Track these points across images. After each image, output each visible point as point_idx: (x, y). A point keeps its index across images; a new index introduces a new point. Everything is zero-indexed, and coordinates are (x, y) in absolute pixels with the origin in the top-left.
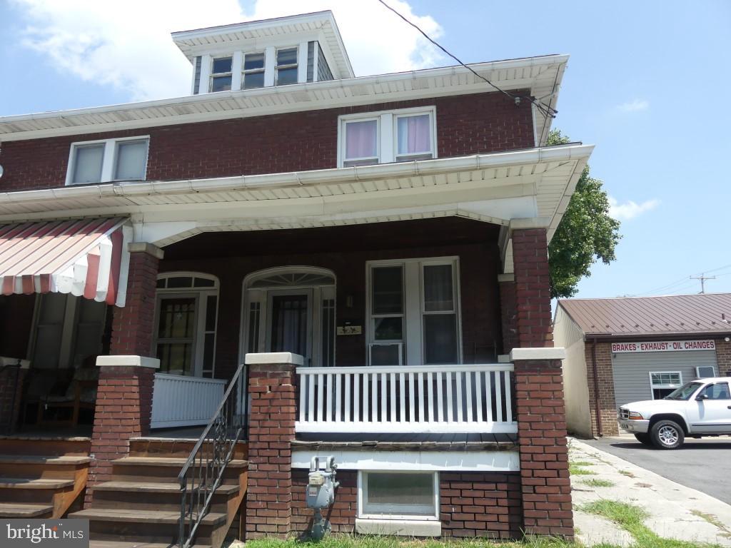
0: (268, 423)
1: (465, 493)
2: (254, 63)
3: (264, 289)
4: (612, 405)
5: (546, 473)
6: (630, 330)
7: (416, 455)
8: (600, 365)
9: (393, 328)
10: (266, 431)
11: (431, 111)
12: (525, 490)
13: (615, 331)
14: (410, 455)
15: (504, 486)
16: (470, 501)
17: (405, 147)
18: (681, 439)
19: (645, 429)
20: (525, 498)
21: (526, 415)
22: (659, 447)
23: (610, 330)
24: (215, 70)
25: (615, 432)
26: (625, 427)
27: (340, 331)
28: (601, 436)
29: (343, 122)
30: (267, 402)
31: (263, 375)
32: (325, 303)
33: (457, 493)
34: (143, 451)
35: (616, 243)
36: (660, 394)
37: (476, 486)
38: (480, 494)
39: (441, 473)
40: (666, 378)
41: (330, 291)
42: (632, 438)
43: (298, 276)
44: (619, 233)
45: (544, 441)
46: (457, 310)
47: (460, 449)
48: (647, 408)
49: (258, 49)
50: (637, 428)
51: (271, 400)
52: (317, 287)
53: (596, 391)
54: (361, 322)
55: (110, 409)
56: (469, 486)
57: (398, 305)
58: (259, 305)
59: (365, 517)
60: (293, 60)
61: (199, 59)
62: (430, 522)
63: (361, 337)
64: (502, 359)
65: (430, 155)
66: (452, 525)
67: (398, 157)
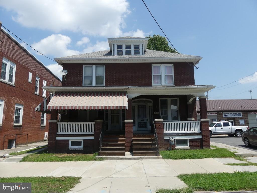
0: (160, 132)
1: (193, 142)
2: (128, 47)
3: (136, 103)
5: (206, 138)
7: (185, 136)
10: (159, 133)
11: (172, 65)
12: (203, 141)
14: (184, 136)
15: (199, 141)
16: (194, 143)
17: (166, 73)
20: (203, 142)
21: (203, 130)
24: (118, 48)
27: (155, 113)
29: (153, 66)
30: (159, 128)
31: (158, 123)
32: (150, 106)
33: (192, 142)
34: (135, 137)
37: (195, 141)
38: (196, 142)
39: (189, 139)
41: (150, 104)
43: (143, 100)
45: (206, 134)
46: (178, 109)
47: (193, 135)
49: (129, 44)
51: (160, 128)
52: (148, 103)
54: (159, 111)
55: (128, 130)
56: (194, 141)
57: (166, 107)
58: (134, 107)
59: (177, 147)
60: (138, 48)
61: (114, 45)
62: (188, 147)
63: (159, 114)
64: (188, 119)
65: (172, 75)
66: (191, 147)
67: (165, 75)
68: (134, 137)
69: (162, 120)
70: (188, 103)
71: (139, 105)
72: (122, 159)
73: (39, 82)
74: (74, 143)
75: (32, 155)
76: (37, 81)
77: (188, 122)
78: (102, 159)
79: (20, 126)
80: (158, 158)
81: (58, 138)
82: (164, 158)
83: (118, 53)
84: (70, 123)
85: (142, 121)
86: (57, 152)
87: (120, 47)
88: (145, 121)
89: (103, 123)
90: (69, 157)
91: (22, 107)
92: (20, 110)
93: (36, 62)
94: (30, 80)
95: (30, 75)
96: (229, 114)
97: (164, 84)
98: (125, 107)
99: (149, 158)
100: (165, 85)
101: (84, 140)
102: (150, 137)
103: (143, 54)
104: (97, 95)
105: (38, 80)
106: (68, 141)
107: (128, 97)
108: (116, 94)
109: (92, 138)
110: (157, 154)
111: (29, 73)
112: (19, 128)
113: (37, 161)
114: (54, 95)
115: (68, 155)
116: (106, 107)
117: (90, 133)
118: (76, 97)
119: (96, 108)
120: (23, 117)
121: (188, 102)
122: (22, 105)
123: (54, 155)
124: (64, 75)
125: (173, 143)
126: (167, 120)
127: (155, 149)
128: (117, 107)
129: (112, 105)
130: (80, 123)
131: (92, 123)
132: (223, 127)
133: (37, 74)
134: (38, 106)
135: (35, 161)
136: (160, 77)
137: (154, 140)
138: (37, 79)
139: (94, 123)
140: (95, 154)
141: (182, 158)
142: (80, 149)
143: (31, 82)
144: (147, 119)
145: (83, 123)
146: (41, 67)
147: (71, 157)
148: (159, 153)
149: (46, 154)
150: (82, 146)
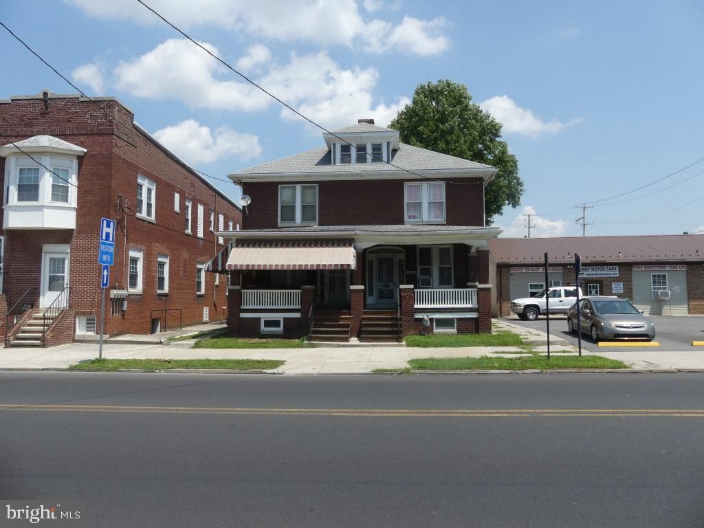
0: (407, 305)
1: (463, 323)
2: (361, 149)
3: (374, 255)
4: (508, 299)
5: (485, 316)
6: (520, 261)
7: (450, 314)
8: (504, 279)
9: (427, 272)
10: (408, 308)
11: (443, 184)
12: (480, 321)
13: (513, 261)
14: (448, 314)
15: (474, 321)
16: (465, 325)
17: (432, 198)
18: (537, 316)
19: (522, 312)
20: (480, 324)
21: (480, 303)
22: (528, 319)
23: (510, 261)
24: (342, 151)
25: (509, 314)
26: (513, 311)
27: (408, 272)
28: (501, 316)
29: (406, 185)
31: (405, 292)
32: (400, 261)
33: (461, 323)
34: (367, 314)
35: (521, 194)
36: (533, 295)
38: (467, 323)
39: (457, 318)
40: (537, 286)
41: (401, 257)
42: (516, 317)
43: (388, 249)
44: (523, 188)
45: (485, 309)
46: (452, 265)
47: (463, 312)
48: (523, 302)
49: (363, 142)
50: (518, 311)
51: (408, 299)
52: (396, 255)
53: (501, 292)
54: (415, 269)
55: (356, 302)
57: (429, 263)
58: (372, 261)
59: (436, 330)
60: (380, 149)
61: (334, 145)
62: (455, 331)
63: (416, 275)
64: (469, 284)
65: (442, 203)
66: (459, 331)
67: (429, 203)
68: (365, 313)
69: (412, 286)
70: (469, 255)
71: (380, 259)
72: (344, 346)
73: (190, 209)
74: (269, 323)
75: (205, 340)
76: (188, 207)
77: (468, 290)
78: (314, 346)
79: (166, 295)
80: (400, 346)
81: (243, 315)
82: (408, 345)
83: (343, 161)
84: (261, 291)
85: (385, 286)
86: (243, 337)
87: (346, 148)
88: (390, 288)
89: (315, 291)
90: (262, 343)
91: (167, 260)
92: (163, 265)
93: (184, 170)
94: (177, 208)
95: (177, 196)
96: (590, 270)
97: (426, 220)
98: (349, 265)
99: (386, 346)
100: (428, 221)
101: (284, 319)
102: (391, 313)
103: (388, 162)
104: (304, 246)
105: (189, 204)
106: (259, 319)
107: (355, 248)
108: (336, 242)
109: (298, 315)
110: (399, 339)
111: (174, 195)
112: (164, 298)
113: (217, 348)
114: (234, 245)
115: (261, 340)
116: (318, 265)
117: (295, 307)
118: (270, 249)
119: (303, 268)
120: (169, 277)
121: (469, 252)
122: (166, 256)
123: (240, 340)
124: (245, 205)
125: (428, 324)
126: (430, 285)
127: (397, 333)
128: (336, 265)
129: (328, 263)
130: (277, 291)
131: (297, 291)
132: (563, 298)
133: (187, 195)
134: (209, 263)
135: (212, 347)
136: (418, 206)
137: (396, 319)
138: (187, 203)
139: (300, 291)
140: (302, 339)
141: (436, 346)
142: (278, 332)
143: (179, 212)
144: (395, 284)
145: (282, 291)
146: (193, 178)
147: (265, 343)
148: (401, 338)
149: (226, 339)
150: (281, 329)
